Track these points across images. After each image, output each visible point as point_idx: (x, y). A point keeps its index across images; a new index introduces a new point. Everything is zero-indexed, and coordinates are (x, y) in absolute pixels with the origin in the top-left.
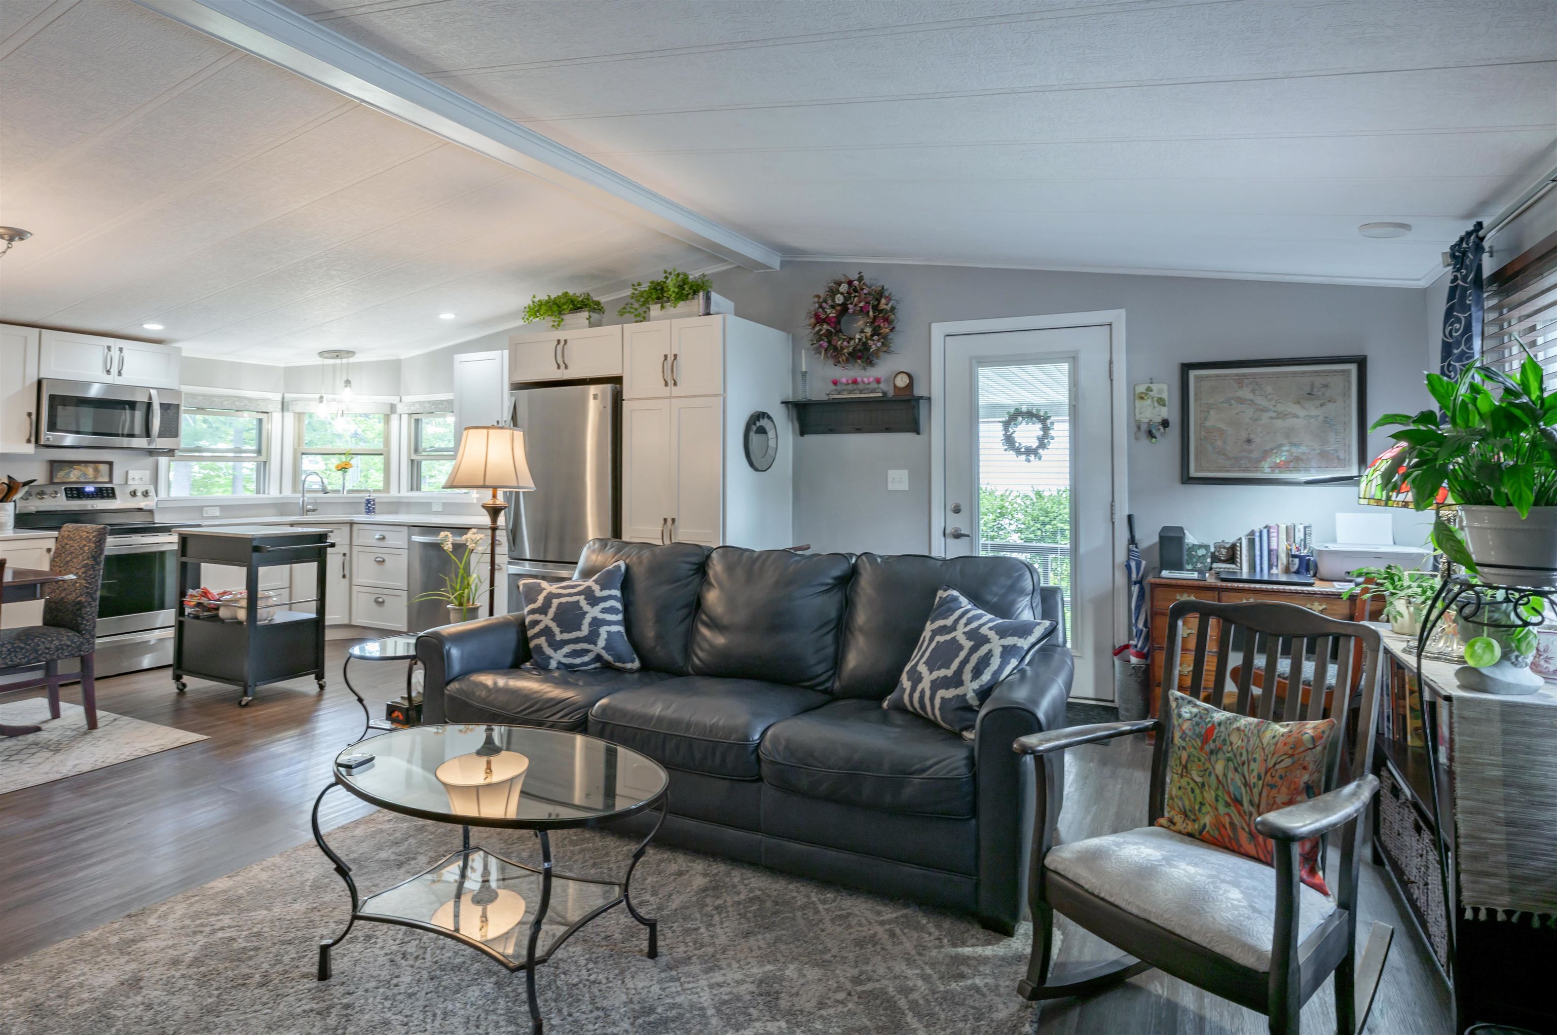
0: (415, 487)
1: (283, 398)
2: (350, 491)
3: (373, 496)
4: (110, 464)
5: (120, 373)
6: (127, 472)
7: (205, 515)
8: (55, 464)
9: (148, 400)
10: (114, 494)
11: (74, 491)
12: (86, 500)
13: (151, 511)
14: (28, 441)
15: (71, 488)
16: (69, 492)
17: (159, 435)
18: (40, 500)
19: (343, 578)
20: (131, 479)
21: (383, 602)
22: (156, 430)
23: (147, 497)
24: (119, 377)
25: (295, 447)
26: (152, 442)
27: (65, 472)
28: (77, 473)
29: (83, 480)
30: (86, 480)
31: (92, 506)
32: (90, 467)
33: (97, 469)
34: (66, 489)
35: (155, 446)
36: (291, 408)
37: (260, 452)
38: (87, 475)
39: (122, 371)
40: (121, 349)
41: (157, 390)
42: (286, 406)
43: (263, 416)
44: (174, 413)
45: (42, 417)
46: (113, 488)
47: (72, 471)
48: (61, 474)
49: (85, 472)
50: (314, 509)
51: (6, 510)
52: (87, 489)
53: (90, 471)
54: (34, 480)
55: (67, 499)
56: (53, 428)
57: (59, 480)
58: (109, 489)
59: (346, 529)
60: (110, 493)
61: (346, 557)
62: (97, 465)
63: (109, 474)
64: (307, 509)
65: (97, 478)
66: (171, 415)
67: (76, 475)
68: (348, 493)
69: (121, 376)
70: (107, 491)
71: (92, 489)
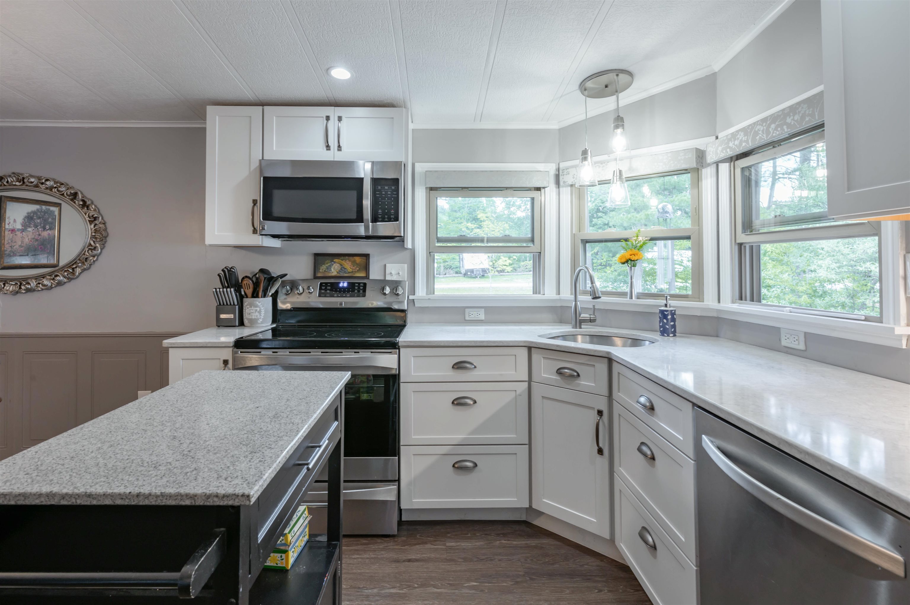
0: (743, 298)
1: (558, 170)
2: (640, 296)
3: (673, 303)
4: (367, 256)
5: (339, 148)
6: (385, 265)
7: (467, 318)
8: (320, 258)
9: (362, 176)
10: (364, 290)
11: (329, 286)
12: (346, 297)
13: (403, 311)
14: (255, 231)
15: (326, 283)
16: (323, 288)
17: (375, 220)
18: (298, 296)
19: (598, 453)
20: (388, 274)
21: (654, 547)
22: (367, 213)
23: (398, 295)
24: (339, 152)
25: (574, 233)
26: (367, 228)
27: (327, 265)
28: (336, 267)
29: (338, 275)
30: (342, 274)
31: (341, 304)
32: (349, 261)
33: (354, 263)
34: (321, 284)
35: (370, 233)
36: (564, 180)
37: (532, 240)
38: (343, 269)
39: (341, 145)
40: (340, 119)
41: (373, 163)
42: (561, 178)
43: (535, 194)
44: (393, 191)
45: (260, 204)
46: (365, 284)
47: (333, 265)
48: (323, 268)
49: (344, 266)
50: (590, 320)
51: (257, 306)
52: (341, 285)
53: (348, 265)
54: (286, 275)
55: (320, 296)
56: (268, 215)
57: (319, 275)
58: (362, 285)
59: (602, 367)
60: (361, 289)
61: (603, 417)
62: (355, 258)
63: (366, 268)
64: (580, 318)
65: (352, 272)
66: (389, 193)
67: (334, 269)
68: (638, 298)
69: (341, 150)
70: (359, 288)
71: (345, 285)
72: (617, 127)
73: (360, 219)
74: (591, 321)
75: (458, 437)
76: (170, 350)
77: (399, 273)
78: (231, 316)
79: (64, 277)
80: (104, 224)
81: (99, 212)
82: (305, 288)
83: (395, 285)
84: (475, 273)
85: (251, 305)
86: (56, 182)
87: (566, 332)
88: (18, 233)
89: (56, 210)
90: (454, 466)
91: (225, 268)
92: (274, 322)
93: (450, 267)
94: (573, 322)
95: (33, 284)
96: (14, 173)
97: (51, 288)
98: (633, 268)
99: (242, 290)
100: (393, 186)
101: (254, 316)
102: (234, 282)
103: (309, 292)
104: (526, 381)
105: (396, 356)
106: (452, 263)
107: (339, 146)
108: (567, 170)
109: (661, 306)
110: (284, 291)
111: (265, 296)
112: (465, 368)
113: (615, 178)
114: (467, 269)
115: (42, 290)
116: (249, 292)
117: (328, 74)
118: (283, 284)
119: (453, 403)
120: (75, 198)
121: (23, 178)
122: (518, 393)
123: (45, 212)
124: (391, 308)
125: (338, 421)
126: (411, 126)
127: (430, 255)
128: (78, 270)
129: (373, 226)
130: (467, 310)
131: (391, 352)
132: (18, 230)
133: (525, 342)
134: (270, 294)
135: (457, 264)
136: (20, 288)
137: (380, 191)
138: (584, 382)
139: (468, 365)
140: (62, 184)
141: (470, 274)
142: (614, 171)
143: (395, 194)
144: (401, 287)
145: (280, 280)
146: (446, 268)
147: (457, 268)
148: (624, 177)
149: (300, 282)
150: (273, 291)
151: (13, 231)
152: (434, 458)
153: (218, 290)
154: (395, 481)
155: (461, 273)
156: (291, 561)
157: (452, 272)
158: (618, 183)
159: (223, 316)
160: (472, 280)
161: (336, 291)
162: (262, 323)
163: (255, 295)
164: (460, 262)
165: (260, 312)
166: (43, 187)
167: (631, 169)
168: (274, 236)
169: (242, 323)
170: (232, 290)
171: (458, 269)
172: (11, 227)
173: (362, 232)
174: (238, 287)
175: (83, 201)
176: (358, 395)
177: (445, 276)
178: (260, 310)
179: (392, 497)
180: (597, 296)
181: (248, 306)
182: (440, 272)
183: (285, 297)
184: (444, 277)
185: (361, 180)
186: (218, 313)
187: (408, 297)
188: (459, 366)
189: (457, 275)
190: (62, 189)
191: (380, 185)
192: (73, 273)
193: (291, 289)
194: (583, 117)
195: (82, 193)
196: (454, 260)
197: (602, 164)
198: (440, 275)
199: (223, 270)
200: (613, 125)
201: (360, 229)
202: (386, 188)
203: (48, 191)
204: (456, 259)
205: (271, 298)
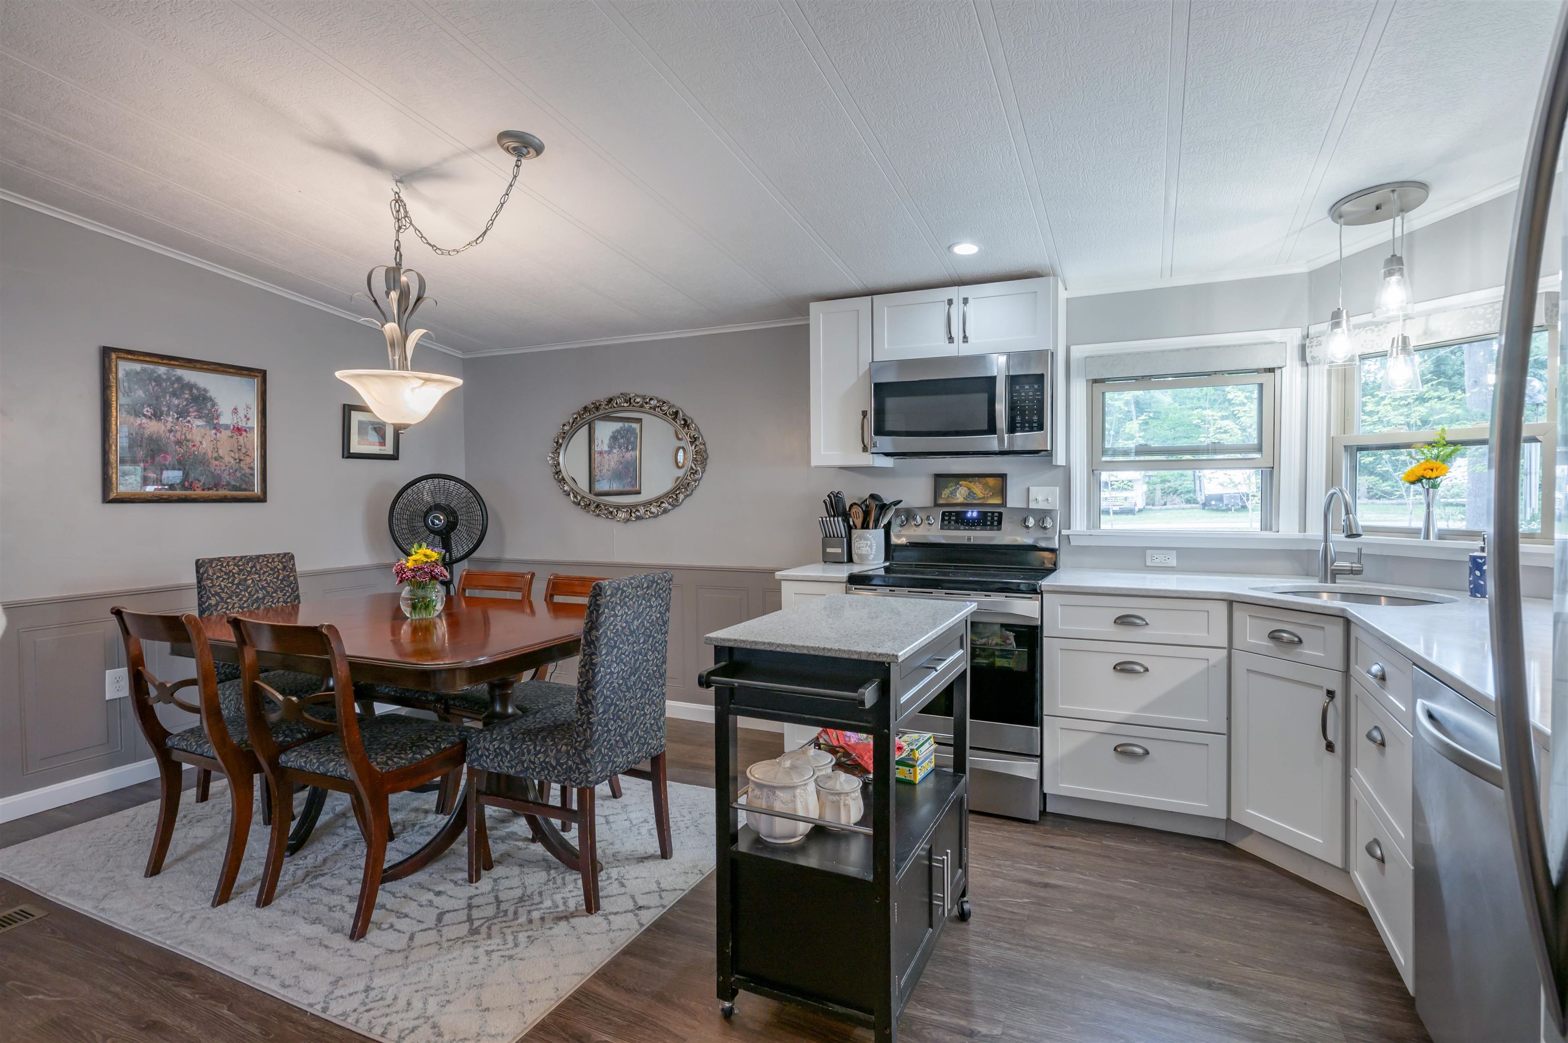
1: (1305, 338)
2: (1442, 535)
4: (1003, 477)
5: (966, 339)
6: (1029, 489)
7: (1149, 563)
8: (941, 479)
9: (995, 373)
10: (1000, 522)
11: (953, 516)
12: (975, 530)
13: (1053, 551)
14: (865, 449)
15: (950, 513)
16: (946, 518)
17: (1012, 429)
18: (915, 528)
19: (1327, 749)
20: (1033, 501)
21: (1382, 860)
22: (1002, 421)
23: (1045, 528)
24: (965, 344)
25: (1332, 435)
26: (1001, 441)
27: (951, 489)
28: (963, 491)
29: (965, 502)
30: (970, 501)
31: (969, 539)
32: (980, 483)
33: (986, 486)
34: (944, 513)
35: (1006, 447)
36: (1312, 354)
37: (1260, 449)
38: (971, 494)
39: (967, 335)
40: (966, 301)
41: (1009, 355)
42: (1308, 350)
43: (1266, 378)
44: (1036, 390)
45: (871, 416)
46: (1000, 514)
47: (958, 488)
48: (946, 493)
49: (973, 490)
50: (1352, 570)
51: (867, 539)
52: (969, 515)
53: (978, 489)
54: (900, 502)
55: (942, 528)
56: (880, 431)
57: (941, 501)
58: (996, 514)
59: (1336, 631)
60: (996, 521)
61: (1335, 700)
62: (987, 479)
63: (1002, 492)
64: (1333, 568)
65: (984, 498)
66: (1031, 394)
67: (960, 495)
68: (1440, 539)
69: (967, 342)
70: (992, 518)
71: (975, 514)
72: (1390, 273)
73: (992, 429)
74: (1352, 572)
75: (1122, 713)
76: (782, 582)
77: (1048, 500)
78: (839, 550)
79: (669, 504)
80: (704, 444)
81: (699, 432)
82: (924, 518)
83: (1042, 515)
84: (1225, 502)
85: (861, 538)
86: (659, 401)
87: (1305, 586)
88: (605, 455)
89: (636, 426)
90: (1115, 749)
91: (831, 493)
92: (886, 559)
93: (1175, 491)
94: (1321, 573)
95: (642, 510)
96: (622, 394)
97: (658, 515)
98: (1431, 490)
99: (851, 519)
100: (1036, 384)
101: (864, 551)
102: (841, 510)
103: (929, 524)
104: (1224, 648)
105: (1038, 603)
106: (1179, 482)
107: (965, 337)
108: (1319, 338)
109: (1476, 551)
110: (898, 521)
111: (876, 527)
112: (1134, 624)
113: (1395, 350)
114: (1209, 495)
115: (650, 517)
116: (859, 522)
117: (950, 252)
118: (897, 514)
119: (1115, 668)
120: (676, 417)
121: (630, 399)
122: (1211, 663)
123: (628, 430)
124: (1036, 546)
125: (963, 649)
126: (1063, 295)
127: (1093, 474)
128: (681, 497)
129: (1009, 438)
130: (1149, 552)
131: (1031, 598)
132: (606, 452)
133: (1222, 593)
134: (882, 525)
135: (1189, 486)
136: (631, 515)
137: (1018, 391)
138: (1308, 651)
139: (1138, 621)
140: (664, 403)
141: (1215, 504)
142: (1394, 339)
143: (1038, 395)
144: (1051, 518)
145: (894, 508)
146: (1165, 493)
147: (1189, 492)
148: (1411, 348)
149: (917, 511)
150: (885, 521)
151: (601, 453)
152: (1087, 737)
153: (824, 519)
154: (1037, 756)
155: (1197, 503)
156: (919, 777)
157: (1178, 500)
158: (1401, 357)
159: (828, 550)
160: (1219, 514)
161: (962, 524)
162: (873, 560)
163: (865, 526)
164: (1194, 481)
165: (871, 546)
166: (647, 406)
167: (1426, 333)
168: (887, 454)
169: (850, 560)
170: (840, 519)
171: (1192, 495)
172: (599, 449)
173: (995, 446)
174: (846, 516)
175: (684, 420)
176: (991, 660)
177: (1164, 507)
178: (871, 544)
179: (1033, 775)
180: (1354, 533)
181: (858, 539)
182: (1153, 499)
183: (899, 528)
184: (1161, 509)
185: (992, 380)
186: (825, 546)
187: (1060, 532)
188: (1123, 621)
189: (1189, 506)
190: (665, 408)
191: (1018, 385)
192: (677, 500)
193: (907, 520)
194: (1335, 257)
195: (682, 412)
196: (1183, 478)
197: (1377, 326)
198: (1153, 505)
199: (829, 496)
200: (1383, 271)
201: (991, 441)
202: (1027, 387)
203: (652, 411)
204: (1186, 476)
205: (883, 530)
